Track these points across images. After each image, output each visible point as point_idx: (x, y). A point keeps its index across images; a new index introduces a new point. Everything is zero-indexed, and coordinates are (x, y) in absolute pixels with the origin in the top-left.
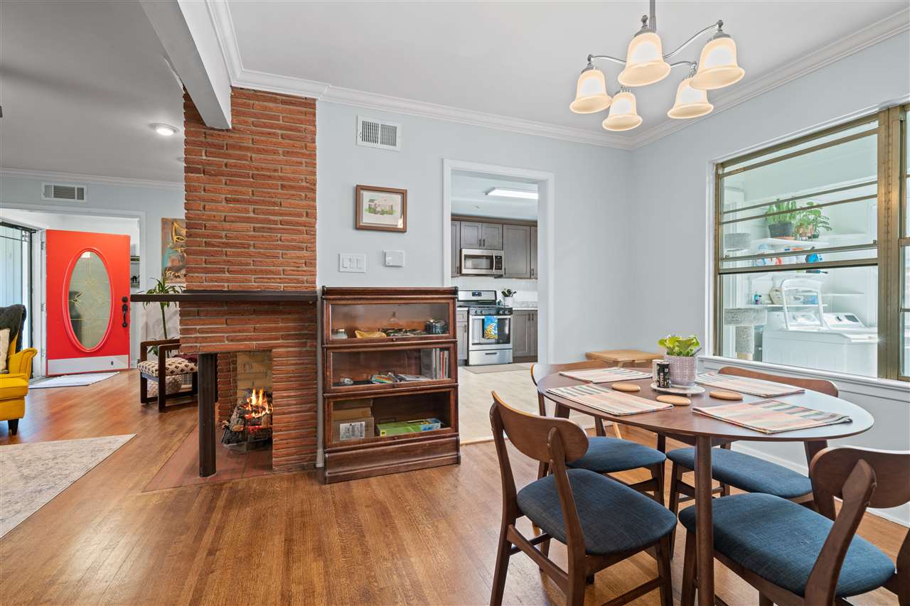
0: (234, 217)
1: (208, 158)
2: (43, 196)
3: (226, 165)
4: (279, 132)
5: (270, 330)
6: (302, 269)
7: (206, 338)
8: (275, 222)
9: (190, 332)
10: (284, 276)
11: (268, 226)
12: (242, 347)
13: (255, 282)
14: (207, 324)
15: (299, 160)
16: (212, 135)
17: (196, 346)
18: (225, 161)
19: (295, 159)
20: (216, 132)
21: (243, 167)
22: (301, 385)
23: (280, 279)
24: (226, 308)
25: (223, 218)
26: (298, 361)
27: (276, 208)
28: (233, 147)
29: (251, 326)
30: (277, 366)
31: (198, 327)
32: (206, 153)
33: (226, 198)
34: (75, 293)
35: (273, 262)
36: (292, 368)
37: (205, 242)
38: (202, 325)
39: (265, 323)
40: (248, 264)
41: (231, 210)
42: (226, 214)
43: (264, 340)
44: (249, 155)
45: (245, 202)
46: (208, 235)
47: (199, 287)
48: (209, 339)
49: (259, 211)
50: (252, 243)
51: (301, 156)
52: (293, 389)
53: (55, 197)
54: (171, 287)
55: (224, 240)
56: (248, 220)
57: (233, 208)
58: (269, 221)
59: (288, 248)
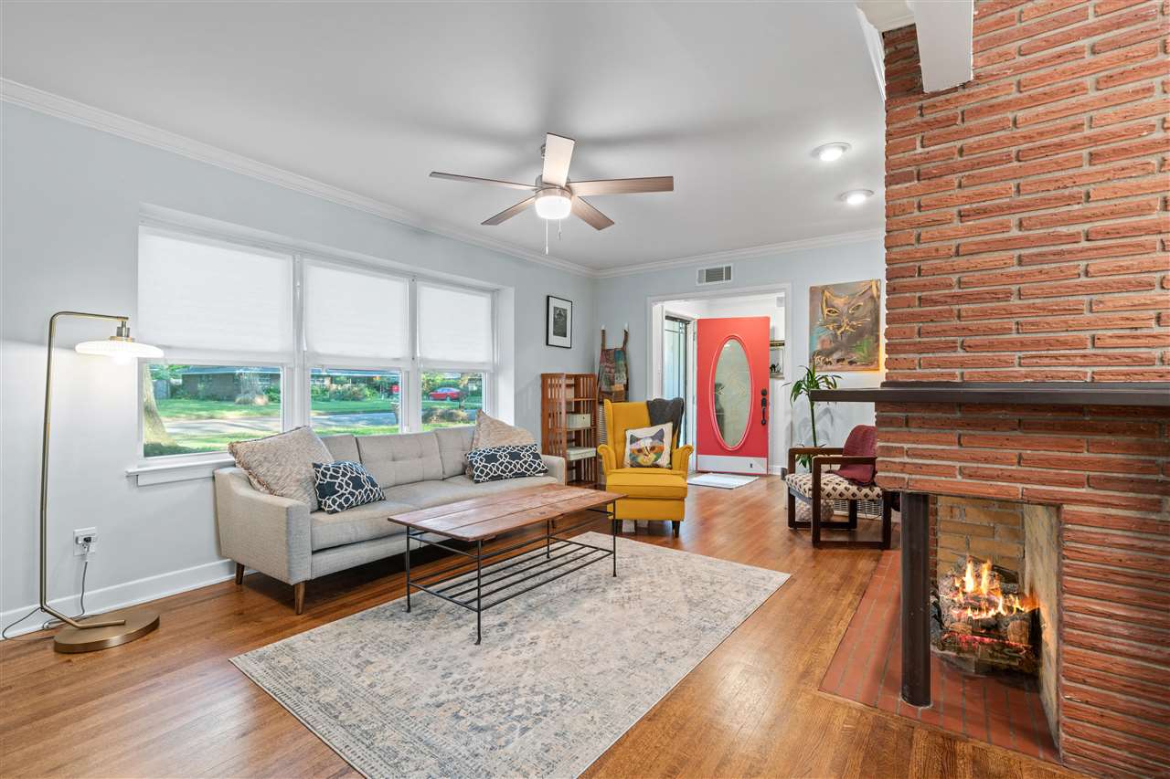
0: (976, 244)
1: (927, 150)
2: (697, 283)
3: (961, 151)
4: (1086, 42)
5: (1059, 464)
6: (1145, 331)
7: (921, 466)
8: (1073, 238)
9: (894, 453)
10: (1094, 351)
11: (1052, 248)
12: (991, 491)
13: (1020, 365)
14: (922, 443)
15: (1145, 83)
16: (934, 106)
17: (904, 479)
18: (959, 144)
19: (1130, 87)
20: (942, 98)
21: (1000, 143)
22: (1143, 597)
23: (1084, 356)
24: (958, 415)
25: (954, 250)
26: (1136, 542)
27: (1077, 207)
28: (978, 112)
29: (1012, 453)
30: (1072, 541)
31: (906, 446)
32: (922, 142)
33: (960, 212)
34: (720, 385)
35: (1066, 322)
36: (1119, 553)
37: (920, 298)
38: (914, 443)
39: (1046, 446)
40: (1008, 331)
41: (970, 232)
42: (959, 241)
43: (1042, 483)
44: (1010, 116)
45: (1000, 210)
46: (925, 285)
47: (908, 376)
48: (924, 469)
49: (1033, 221)
50: (1014, 288)
51: (1147, 74)
52: (1119, 600)
53: (707, 281)
54: (823, 377)
55: (956, 290)
56: (1008, 244)
57: (974, 227)
58: (1059, 238)
59: (1107, 288)
